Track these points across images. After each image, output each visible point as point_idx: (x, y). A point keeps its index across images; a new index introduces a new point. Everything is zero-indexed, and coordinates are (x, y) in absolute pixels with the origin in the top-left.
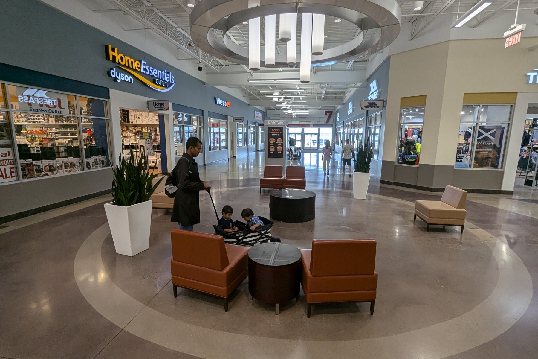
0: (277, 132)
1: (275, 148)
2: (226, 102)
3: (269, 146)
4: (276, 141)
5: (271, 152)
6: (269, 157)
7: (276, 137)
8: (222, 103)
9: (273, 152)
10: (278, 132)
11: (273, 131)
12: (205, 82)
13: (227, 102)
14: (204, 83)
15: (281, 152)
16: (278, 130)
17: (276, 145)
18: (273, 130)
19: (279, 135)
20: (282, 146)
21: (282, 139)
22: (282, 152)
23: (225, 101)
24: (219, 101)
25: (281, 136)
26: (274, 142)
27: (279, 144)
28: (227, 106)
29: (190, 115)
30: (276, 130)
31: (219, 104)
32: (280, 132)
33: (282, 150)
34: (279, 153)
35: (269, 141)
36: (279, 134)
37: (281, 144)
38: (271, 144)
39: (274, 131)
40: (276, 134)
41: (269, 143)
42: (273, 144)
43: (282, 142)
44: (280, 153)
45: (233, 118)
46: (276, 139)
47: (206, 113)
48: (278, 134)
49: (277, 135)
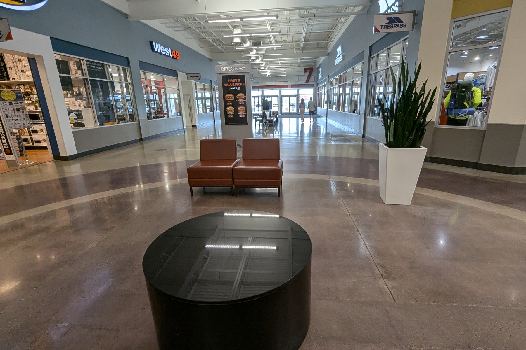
0: (236, 84)
1: (234, 110)
2: (172, 50)
3: (226, 106)
4: (236, 99)
5: (229, 116)
6: (226, 124)
7: (235, 93)
8: (165, 52)
9: (232, 116)
10: (238, 84)
11: (230, 83)
12: (127, 13)
13: (174, 51)
14: (126, 16)
15: (244, 114)
16: (238, 81)
17: (235, 104)
18: (229, 81)
19: (239, 88)
20: (245, 105)
21: (245, 95)
22: (246, 115)
23: (170, 49)
24: (158, 47)
25: (243, 90)
26: (233, 99)
27: (240, 103)
28: (173, 57)
29: (103, 64)
30: (234, 80)
31: (159, 51)
32: (241, 84)
33: (246, 112)
34: (241, 116)
35: (224, 98)
36: (239, 86)
37: (243, 103)
38: (228, 104)
39: (232, 83)
40: (234, 87)
41: (225, 102)
42: (231, 104)
43: (245, 99)
44: (243, 116)
45: (187, 75)
46: (235, 95)
47: (134, 63)
48: (237, 86)
49: (236, 88)
